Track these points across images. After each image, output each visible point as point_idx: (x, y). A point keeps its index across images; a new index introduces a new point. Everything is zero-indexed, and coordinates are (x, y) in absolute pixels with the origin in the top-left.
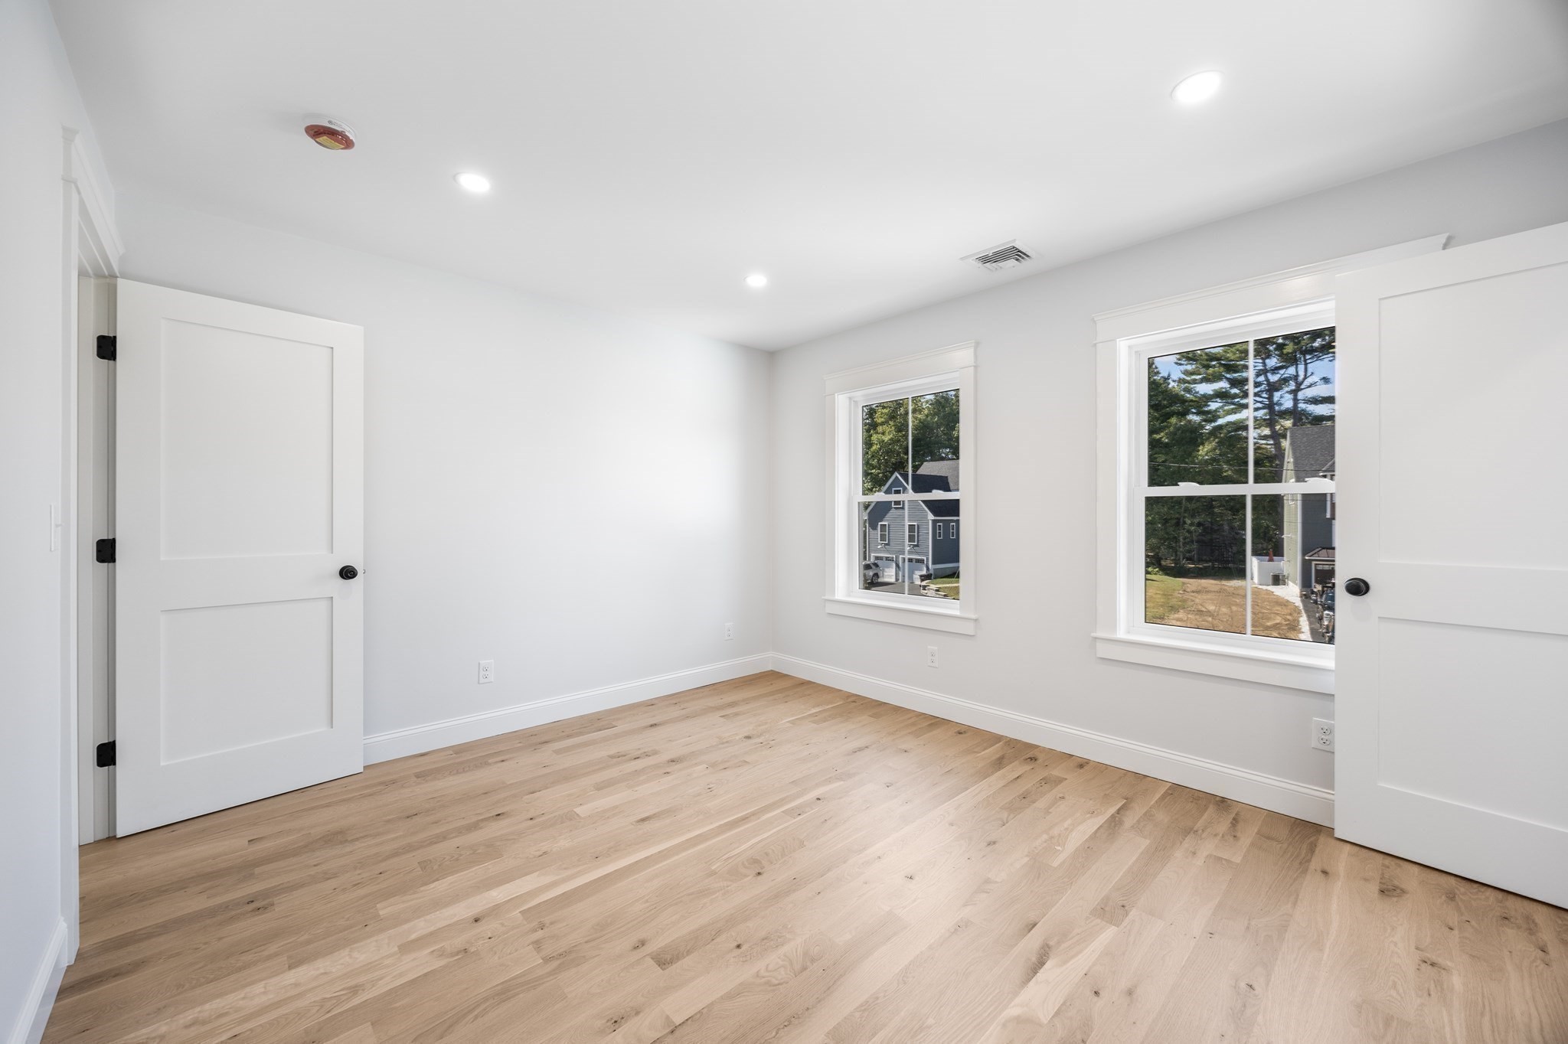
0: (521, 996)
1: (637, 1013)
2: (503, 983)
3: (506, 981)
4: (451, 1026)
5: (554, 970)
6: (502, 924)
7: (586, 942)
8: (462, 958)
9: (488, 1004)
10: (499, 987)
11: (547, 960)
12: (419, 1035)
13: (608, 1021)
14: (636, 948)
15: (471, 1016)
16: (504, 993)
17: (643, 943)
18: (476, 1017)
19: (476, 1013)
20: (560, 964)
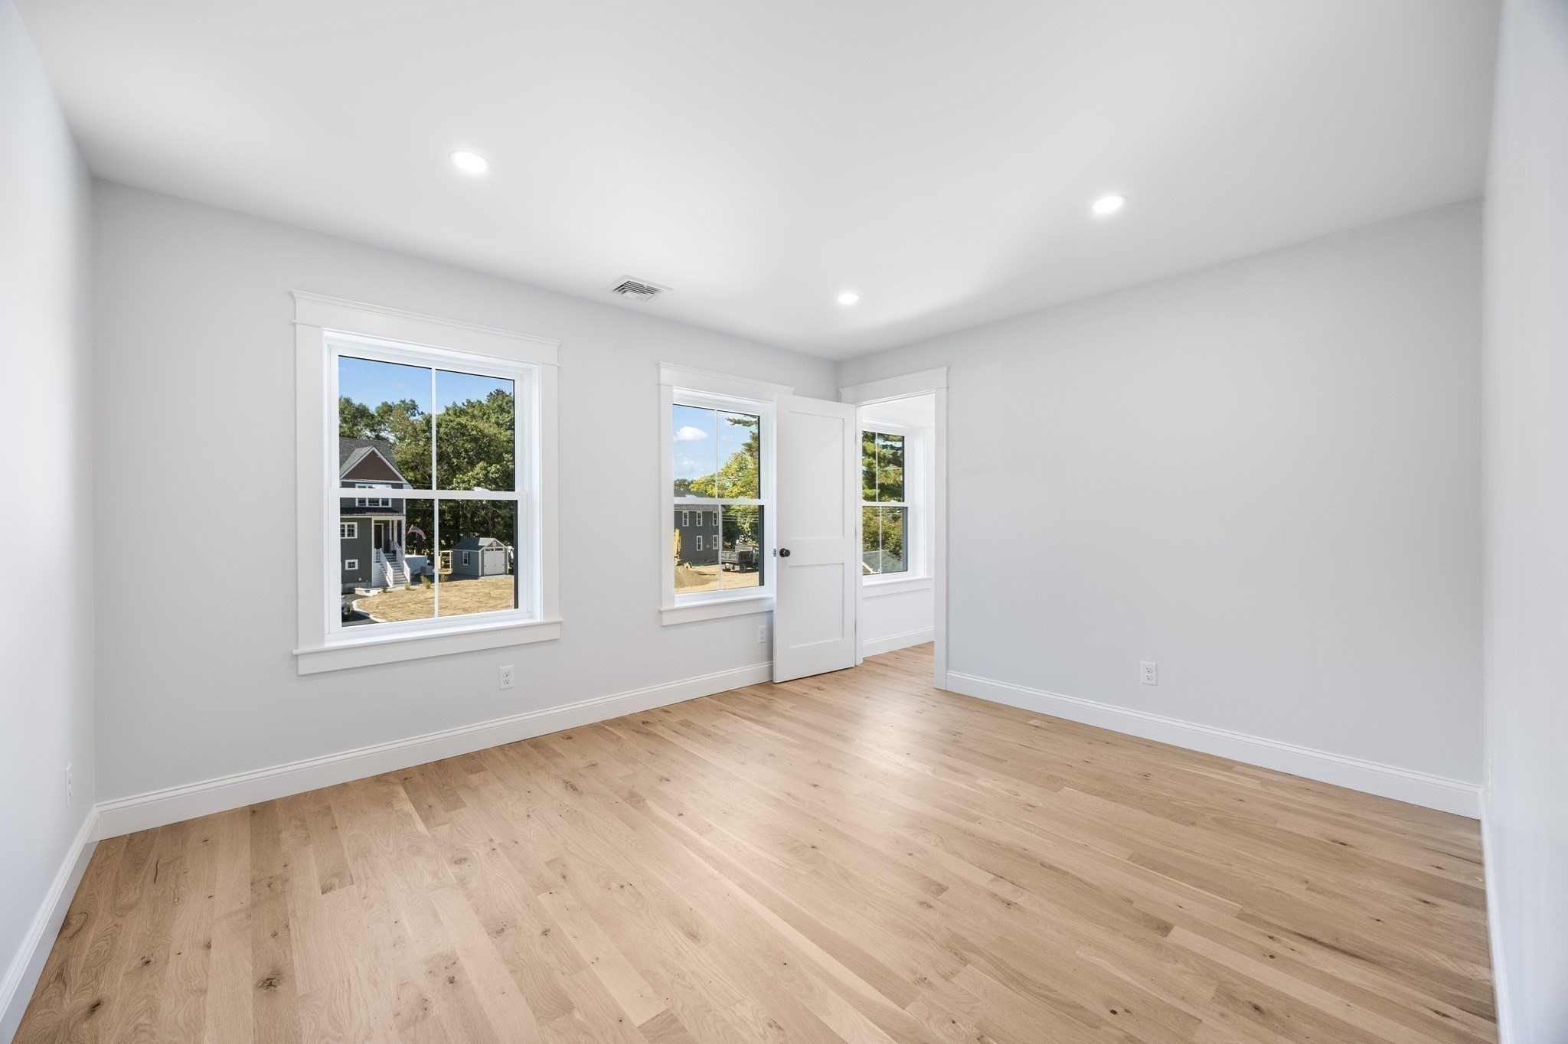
0: (1013, 966)
1: (996, 895)
2: (1005, 985)
3: (1002, 983)
4: (1069, 1006)
5: (975, 953)
6: (928, 1019)
7: (933, 939)
8: (990, 1037)
9: (1033, 987)
10: (1013, 987)
11: (965, 962)
12: (1091, 1027)
13: (1009, 908)
14: (930, 906)
15: (1051, 995)
16: (1017, 980)
17: (922, 903)
18: (1050, 990)
19: (1047, 993)
20: (967, 950)
